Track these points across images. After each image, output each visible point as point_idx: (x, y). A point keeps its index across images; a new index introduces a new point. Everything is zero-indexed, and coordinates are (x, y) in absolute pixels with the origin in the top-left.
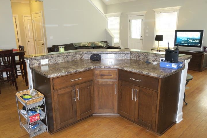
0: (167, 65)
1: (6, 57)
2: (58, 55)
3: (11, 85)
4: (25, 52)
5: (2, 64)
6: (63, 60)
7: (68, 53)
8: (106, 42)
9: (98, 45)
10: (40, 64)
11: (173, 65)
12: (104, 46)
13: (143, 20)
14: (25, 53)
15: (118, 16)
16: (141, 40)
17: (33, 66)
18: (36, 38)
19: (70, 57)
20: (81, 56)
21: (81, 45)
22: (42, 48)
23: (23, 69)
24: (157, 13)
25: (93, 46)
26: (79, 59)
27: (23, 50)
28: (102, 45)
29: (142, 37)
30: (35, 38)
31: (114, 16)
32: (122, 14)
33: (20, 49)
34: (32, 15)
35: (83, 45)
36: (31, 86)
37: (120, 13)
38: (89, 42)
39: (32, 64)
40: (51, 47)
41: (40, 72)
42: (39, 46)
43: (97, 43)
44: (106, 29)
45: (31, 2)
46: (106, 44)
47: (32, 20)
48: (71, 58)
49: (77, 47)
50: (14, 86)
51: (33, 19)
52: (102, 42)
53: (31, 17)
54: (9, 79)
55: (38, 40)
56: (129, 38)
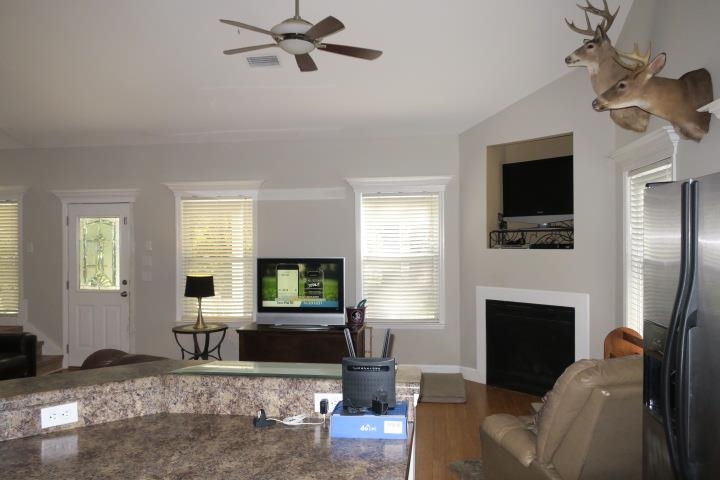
0: (363, 428)
11: (386, 423)
13: (125, 219)
16: (124, 295)
24: (182, 198)
29: (124, 282)
56: (68, 287)
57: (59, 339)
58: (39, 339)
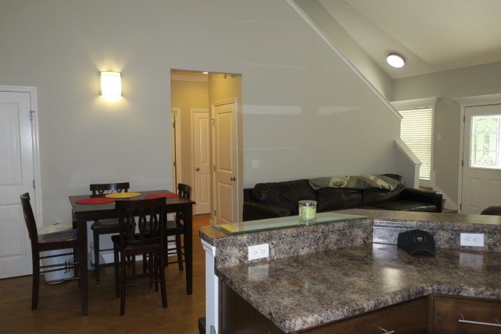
1: (148, 214)
2: (300, 230)
3: (151, 287)
4: (194, 203)
5: (137, 231)
6: (312, 247)
7: (326, 223)
8: (397, 177)
9: (376, 186)
10: (246, 257)
12: (392, 188)
14: (193, 205)
15: (426, 108)
17: (227, 264)
18: (216, 163)
19: (333, 238)
20: (364, 235)
21: (331, 185)
22: (230, 188)
23: (182, 245)
25: (362, 186)
26: (359, 242)
27: (189, 197)
28: (386, 185)
30: (214, 164)
31: (415, 107)
32: (439, 101)
33: (180, 193)
34: (213, 108)
35: (334, 184)
36: (212, 327)
37: (434, 98)
38: (351, 177)
39: (223, 258)
40: (253, 187)
41: (251, 299)
42: (220, 182)
43: (372, 178)
44: (394, 142)
45: (214, 78)
46: (397, 182)
47: (211, 119)
48: (334, 241)
49: (318, 188)
50: (156, 290)
51: (213, 117)
52: (386, 175)
53: (210, 112)
54: (148, 271)
55: (221, 169)
56: (463, 165)
57: (455, 199)
58: (443, 198)
